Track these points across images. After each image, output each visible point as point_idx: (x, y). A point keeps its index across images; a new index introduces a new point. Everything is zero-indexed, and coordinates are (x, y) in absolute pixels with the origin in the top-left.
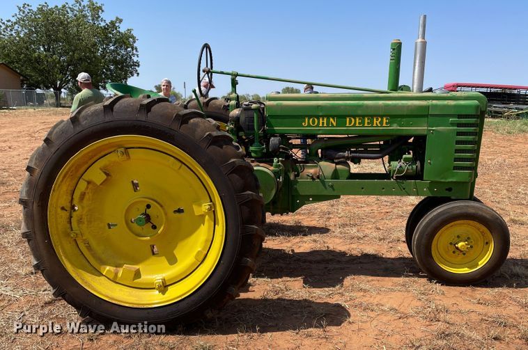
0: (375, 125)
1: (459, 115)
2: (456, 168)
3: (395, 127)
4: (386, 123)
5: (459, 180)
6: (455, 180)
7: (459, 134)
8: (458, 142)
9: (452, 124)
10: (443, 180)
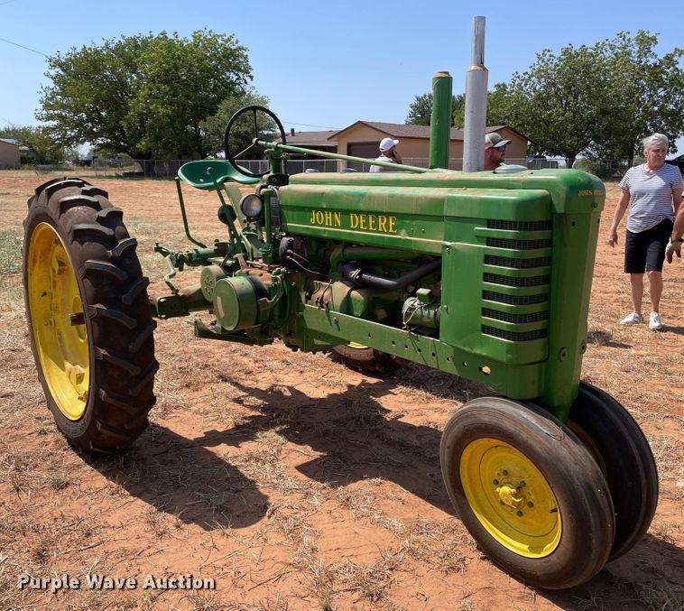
0: (380, 229)
1: (489, 221)
2: (486, 329)
3: (403, 236)
4: (394, 228)
5: (490, 355)
6: (484, 354)
7: (489, 259)
8: (488, 277)
9: (479, 238)
10: (466, 349)
